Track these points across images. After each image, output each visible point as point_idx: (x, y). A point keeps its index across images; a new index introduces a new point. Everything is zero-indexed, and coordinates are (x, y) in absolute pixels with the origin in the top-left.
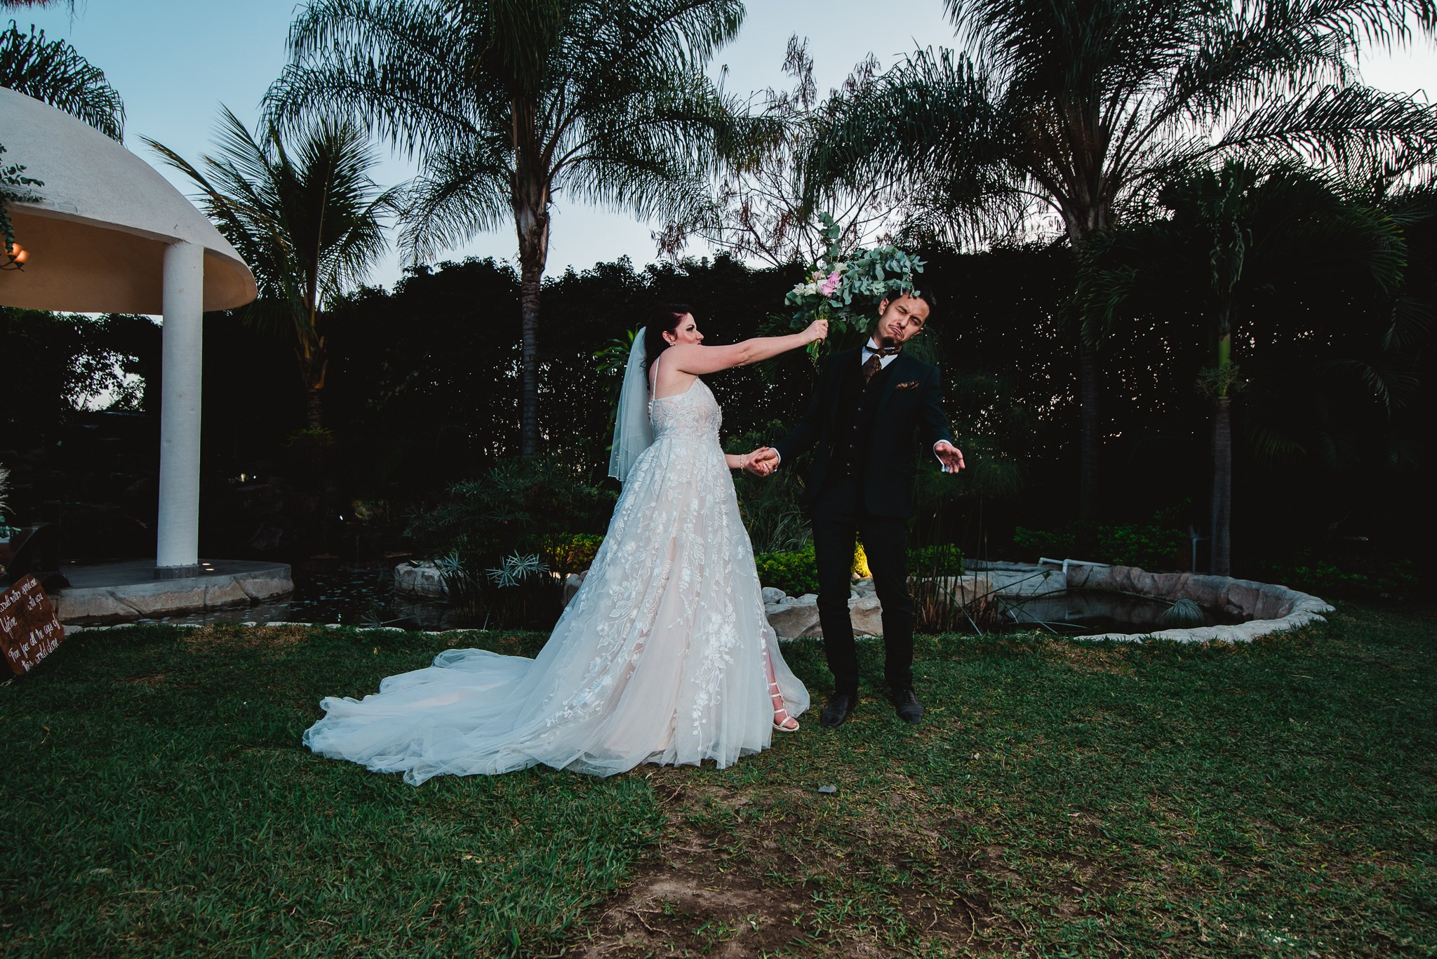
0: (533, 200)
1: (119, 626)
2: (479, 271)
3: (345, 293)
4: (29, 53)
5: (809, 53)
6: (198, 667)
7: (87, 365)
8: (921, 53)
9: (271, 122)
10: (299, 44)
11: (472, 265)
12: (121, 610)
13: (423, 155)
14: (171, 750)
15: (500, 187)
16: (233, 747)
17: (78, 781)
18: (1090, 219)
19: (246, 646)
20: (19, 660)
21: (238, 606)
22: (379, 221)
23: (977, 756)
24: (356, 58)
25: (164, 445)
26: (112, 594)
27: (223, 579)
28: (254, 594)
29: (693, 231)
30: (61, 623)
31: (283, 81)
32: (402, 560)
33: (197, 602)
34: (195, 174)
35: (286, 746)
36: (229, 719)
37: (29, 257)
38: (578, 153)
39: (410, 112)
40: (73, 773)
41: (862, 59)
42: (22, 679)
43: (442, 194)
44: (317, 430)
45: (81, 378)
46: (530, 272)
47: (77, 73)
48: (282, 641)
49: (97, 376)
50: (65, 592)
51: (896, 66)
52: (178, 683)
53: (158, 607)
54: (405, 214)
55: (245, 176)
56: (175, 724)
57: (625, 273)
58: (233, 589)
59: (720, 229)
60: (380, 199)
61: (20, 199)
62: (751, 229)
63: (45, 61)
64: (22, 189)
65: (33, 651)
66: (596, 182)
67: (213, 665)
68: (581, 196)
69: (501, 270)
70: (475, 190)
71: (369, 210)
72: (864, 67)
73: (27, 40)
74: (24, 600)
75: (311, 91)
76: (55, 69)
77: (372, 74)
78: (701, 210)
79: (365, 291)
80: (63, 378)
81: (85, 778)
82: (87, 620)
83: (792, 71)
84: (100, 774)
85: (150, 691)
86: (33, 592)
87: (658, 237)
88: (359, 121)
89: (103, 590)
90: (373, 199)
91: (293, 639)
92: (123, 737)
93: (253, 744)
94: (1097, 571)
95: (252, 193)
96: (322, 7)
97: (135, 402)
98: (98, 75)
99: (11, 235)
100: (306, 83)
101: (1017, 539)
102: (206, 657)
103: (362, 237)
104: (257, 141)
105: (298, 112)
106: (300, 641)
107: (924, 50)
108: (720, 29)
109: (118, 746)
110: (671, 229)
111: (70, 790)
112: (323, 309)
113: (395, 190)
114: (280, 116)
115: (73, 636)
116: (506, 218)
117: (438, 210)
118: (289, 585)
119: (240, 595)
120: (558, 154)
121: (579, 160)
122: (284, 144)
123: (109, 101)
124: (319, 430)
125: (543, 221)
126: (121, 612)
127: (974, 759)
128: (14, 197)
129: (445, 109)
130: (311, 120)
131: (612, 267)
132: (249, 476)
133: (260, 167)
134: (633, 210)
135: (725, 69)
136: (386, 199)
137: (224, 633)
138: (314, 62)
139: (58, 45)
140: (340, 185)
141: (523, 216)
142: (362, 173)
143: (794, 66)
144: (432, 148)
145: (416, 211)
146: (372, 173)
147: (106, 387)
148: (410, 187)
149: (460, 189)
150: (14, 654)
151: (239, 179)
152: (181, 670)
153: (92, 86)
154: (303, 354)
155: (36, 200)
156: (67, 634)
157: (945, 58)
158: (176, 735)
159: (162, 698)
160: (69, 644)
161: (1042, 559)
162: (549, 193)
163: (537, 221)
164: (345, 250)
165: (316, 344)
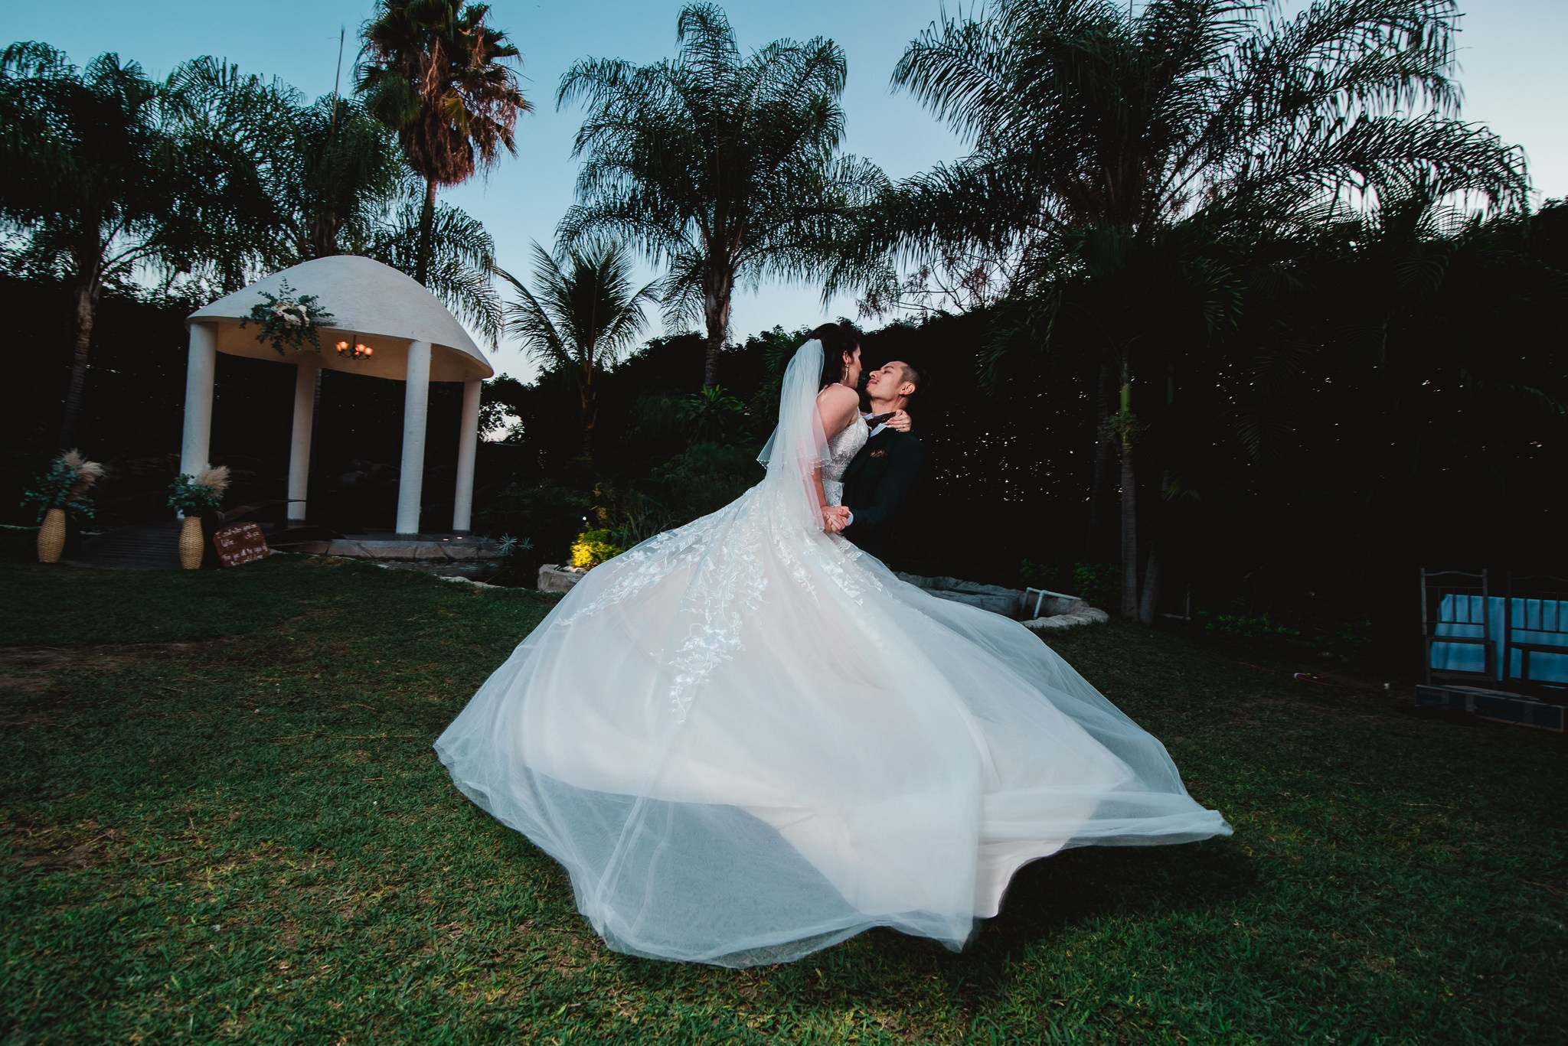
0: (716, 286)
10: (582, 190)
12: (362, 554)
20: (230, 561)
21: (437, 560)
22: (640, 307)
25: (403, 461)
26: (359, 545)
27: (432, 544)
28: (452, 555)
33: (410, 555)
42: (230, 570)
53: (384, 555)
58: (436, 550)
60: (638, 294)
61: (326, 325)
64: (326, 319)
71: (633, 301)
74: (244, 533)
86: (253, 531)
90: (633, 295)
113: (649, 286)
119: (440, 554)
128: (320, 324)
131: (772, 334)
136: (644, 292)
141: (710, 300)
148: (659, 282)
150: (227, 557)
155: (333, 324)
161: (1029, 588)
162: (731, 280)
163: (717, 302)
164: (615, 330)
165: (591, 398)
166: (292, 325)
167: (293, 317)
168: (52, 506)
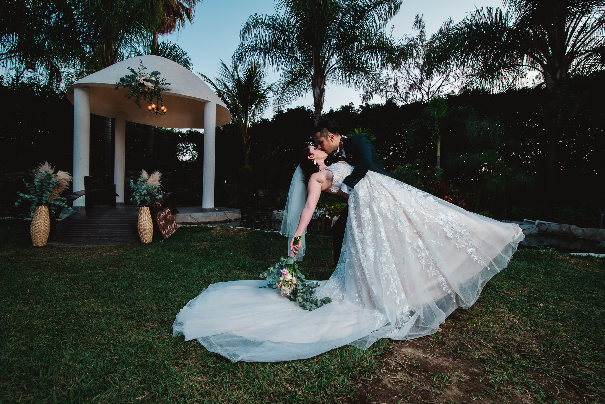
0: (319, 84)
1: (192, 225)
2: (300, 111)
3: (256, 121)
4: (167, 49)
5: (423, 20)
6: (216, 240)
7: (183, 147)
8: (478, 11)
9: (235, 64)
10: (243, 37)
11: (298, 109)
12: (193, 221)
13: (282, 71)
14: (210, 268)
15: (307, 81)
16: (229, 269)
17: (182, 276)
18: (558, 74)
19: (230, 234)
20: (165, 234)
21: (225, 221)
22: (267, 96)
23: (541, 305)
24: (261, 39)
25: (204, 169)
26: (190, 216)
27: (221, 213)
28: (230, 218)
29: (376, 93)
30: (176, 224)
31: (238, 50)
32: (275, 209)
33: (213, 220)
34: (213, 84)
35: (246, 271)
36: (227, 259)
37: (167, 111)
38: (335, 66)
39: (278, 56)
40: (180, 273)
42: (166, 240)
43: (288, 85)
44: (247, 166)
45: (181, 151)
46: (318, 110)
47: (180, 54)
48: (241, 233)
49: (185, 150)
50: (177, 214)
51: (466, 18)
52: (210, 245)
53: (203, 221)
54: (275, 93)
55: (226, 83)
56: (210, 259)
57: (352, 109)
58: (224, 216)
59: (386, 92)
60: (268, 88)
61: (165, 90)
62: (397, 91)
63: (171, 51)
64: (165, 86)
65: (169, 232)
66: (341, 76)
67: (221, 240)
68: (336, 81)
69: (307, 110)
70: (298, 83)
71: (264, 92)
72: (447, 23)
73: (166, 45)
74: (166, 215)
75: (247, 52)
76: (174, 53)
77: (266, 44)
78: (379, 85)
79: (262, 120)
80: (176, 151)
81: (184, 275)
82: (183, 223)
83: (416, 28)
84: (188, 274)
85: (202, 247)
86: (169, 213)
87: (362, 96)
88: (261, 61)
89: (187, 214)
90: (266, 88)
91: (245, 233)
92: (195, 262)
93: (235, 269)
94: (554, 226)
95: (229, 89)
96: (250, 23)
97: (195, 158)
98: (185, 54)
99: (162, 101)
100: (245, 50)
101: (513, 211)
102: (218, 237)
103: (262, 101)
104: (230, 71)
105: (242, 60)
106: (247, 234)
107: (479, 9)
108: (391, 11)
109: (193, 265)
110: (367, 93)
111: (180, 279)
112: (249, 127)
113: (272, 85)
114: (237, 62)
115: (180, 228)
116: (309, 92)
117: (286, 91)
118: (240, 216)
119: (226, 218)
120: (328, 67)
121: (335, 69)
122: (238, 71)
123: (188, 62)
124: (248, 166)
125: (322, 91)
126: (193, 222)
128: (163, 89)
129: (290, 54)
130: (247, 62)
131: (347, 107)
132: (227, 181)
133: (231, 80)
134: (354, 86)
135: (393, 27)
136: (269, 88)
137: (224, 229)
138: (248, 42)
139: (175, 46)
140: (256, 84)
141: (316, 90)
142: (262, 79)
143: (417, 26)
144: (285, 69)
145: (279, 92)
146: (265, 79)
147: (188, 153)
148: (277, 83)
149: (294, 83)
150: (164, 232)
151: (225, 84)
152: (211, 241)
153: (184, 58)
154: (243, 141)
155: (169, 90)
156: (178, 227)
157: (489, 11)
158: (211, 263)
159: (206, 250)
160: (179, 230)
161: (525, 220)
162: (325, 81)
163: (320, 91)
164: (256, 106)
165: (248, 138)
166: (149, 89)
167: (149, 84)
168: (40, 204)
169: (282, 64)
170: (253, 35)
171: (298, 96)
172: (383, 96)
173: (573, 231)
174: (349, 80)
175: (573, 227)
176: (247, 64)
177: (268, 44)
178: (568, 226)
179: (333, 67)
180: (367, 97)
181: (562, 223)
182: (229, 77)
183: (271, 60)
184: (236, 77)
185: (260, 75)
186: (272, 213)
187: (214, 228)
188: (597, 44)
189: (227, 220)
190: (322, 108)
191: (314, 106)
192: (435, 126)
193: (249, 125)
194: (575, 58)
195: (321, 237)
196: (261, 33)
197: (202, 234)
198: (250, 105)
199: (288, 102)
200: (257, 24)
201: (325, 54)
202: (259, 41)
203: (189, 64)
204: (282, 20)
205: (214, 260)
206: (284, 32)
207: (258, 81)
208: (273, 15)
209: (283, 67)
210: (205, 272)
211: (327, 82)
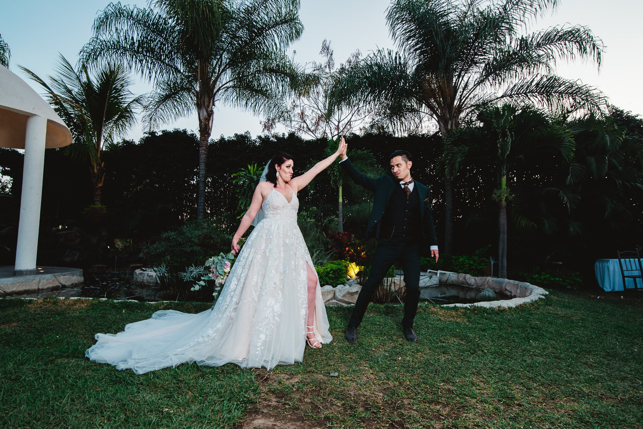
0: (206, 104)
2: (180, 135)
3: (115, 142)
5: (331, 48)
6: (34, 319)
8: (379, 51)
9: (83, 63)
11: (177, 132)
13: (156, 81)
14: (19, 360)
15: (191, 97)
16: (51, 358)
18: (449, 125)
19: (59, 309)
21: (55, 289)
22: (133, 110)
23: (400, 358)
24: (125, 36)
25: (22, 211)
27: (49, 276)
28: (64, 283)
29: (279, 121)
31: (90, 44)
32: (138, 268)
34: (44, 84)
35: (78, 357)
36: (49, 344)
38: (228, 85)
39: (150, 62)
41: (354, 52)
43: (164, 99)
44: (98, 205)
46: (204, 136)
48: (77, 306)
51: (368, 55)
52: (24, 327)
53: (14, 289)
54: (146, 107)
55: (69, 86)
56: (22, 347)
57: (247, 139)
58: (53, 281)
59: (291, 121)
60: (134, 100)
62: (305, 122)
66: (236, 98)
67: (42, 318)
68: (229, 103)
69: (190, 135)
70: (179, 98)
71: (129, 105)
72: (355, 55)
75: (103, 50)
77: (133, 44)
78: (283, 112)
79: (125, 142)
83: (324, 54)
85: (9, 331)
87: (263, 123)
88: (126, 64)
90: (131, 100)
91: (83, 305)
93: (62, 357)
94: (452, 276)
95: (72, 94)
96: (110, 12)
97: (7, 190)
100: (101, 46)
102: (39, 314)
103: (124, 117)
104: (76, 71)
105: (96, 59)
106: (86, 306)
107: (381, 50)
108: (293, 35)
110: (269, 120)
112: (104, 149)
113: (141, 97)
114: (88, 60)
116: (193, 112)
117: (162, 107)
118: (82, 279)
119: (56, 284)
120: (218, 85)
121: (228, 88)
122: (89, 73)
123: (3, 48)
124: (99, 206)
125: (210, 114)
127: (399, 360)
129: (167, 61)
131: (242, 136)
132: (63, 226)
133: (76, 83)
134: (252, 111)
136: (137, 100)
137: (48, 302)
138: (105, 36)
140: (115, 93)
142: (125, 88)
143: (325, 53)
144: (160, 79)
145: (151, 106)
146: (130, 88)
148: (149, 95)
149: (172, 98)
151: (66, 88)
152: (26, 321)
154: (93, 170)
157: (390, 54)
158: (22, 352)
159: (15, 334)
161: (429, 270)
162: (213, 102)
163: (208, 114)
164: (116, 122)
165: (100, 165)
169: (156, 73)
170: (114, 29)
171: (178, 114)
172: (287, 126)
173: (468, 281)
174: (246, 103)
175: (468, 276)
176: (103, 64)
177: (136, 45)
178: (464, 275)
179: (226, 86)
180: (268, 126)
181: (459, 273)
182: (73, 79)
183: (139, 65)
184: (84, 79)
185: (122, 83)
186: (132, 274)
187: (32, 300)
188: (479, 100)
189: (58, 286)
190: (210, 134)
191: (199, 131)
192: (334, 170)
193: (103, 146)
194: (463, 111)
195: (192, 305)
196: (126, 28)
197: (10, 312)
198: (107, 120)
199: (164, 122)
200: (121, 16)
201: (215, 68)
202: (123, 38)
203: (4, 51)
204: (157, 17)
205: (28, 348)
206: (160, 32)
207: (118, 91)
208: (144, 9)
209: (157, 76)
210: (10, 366)
211: (216, 103)
